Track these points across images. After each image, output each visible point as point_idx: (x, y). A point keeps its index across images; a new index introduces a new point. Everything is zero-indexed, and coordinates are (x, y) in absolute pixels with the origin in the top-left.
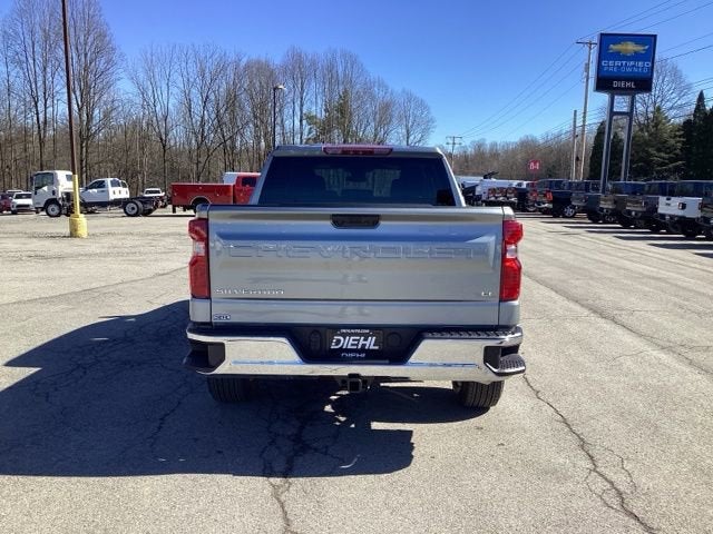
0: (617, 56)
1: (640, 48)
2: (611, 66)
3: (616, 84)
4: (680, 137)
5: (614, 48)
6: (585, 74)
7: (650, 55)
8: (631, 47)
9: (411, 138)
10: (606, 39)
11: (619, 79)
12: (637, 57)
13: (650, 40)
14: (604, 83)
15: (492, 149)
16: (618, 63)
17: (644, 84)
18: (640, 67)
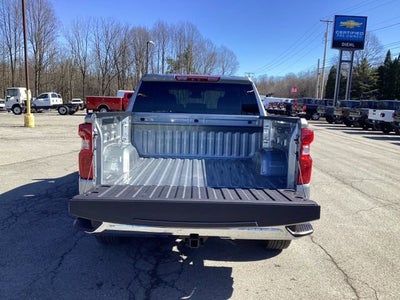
0: (344, 28)
1: (357, 24)
2: (341, 34)
3: (343, 44)
4: (376, 75)
5: (343, 23)
6: (325, 38)
7: (363, 28)
8: (352, 24)
9: (226, 73)
10: (338, 19)
11: (346, 42)
12: (356, 29)
13: (363, 20)
16: (345, 32)
18: (357, 35)
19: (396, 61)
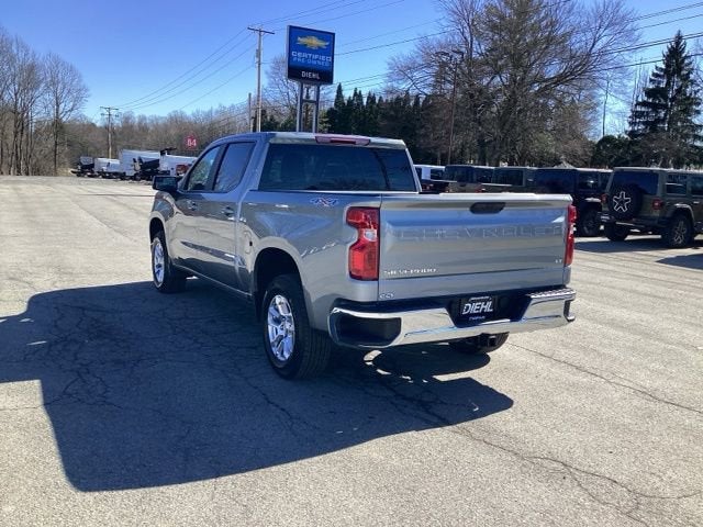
0: (304, 49)
1: (322, 44)
2: (299, 56)
3: (304, 74)
4: (326, 122)
5: (302, 40)
6: (257, 60)
7: (330, 51)
8: (314, 42)
9: (62, 106)
10: (294, 32)
11: (307, 70)
12: (319, 51)
13: (329, 37)
14: (294, 72)
15: (140, 123)
16: (305, 55)
17: (326, 77)
18: (323, 60)
19: (350, 101)
